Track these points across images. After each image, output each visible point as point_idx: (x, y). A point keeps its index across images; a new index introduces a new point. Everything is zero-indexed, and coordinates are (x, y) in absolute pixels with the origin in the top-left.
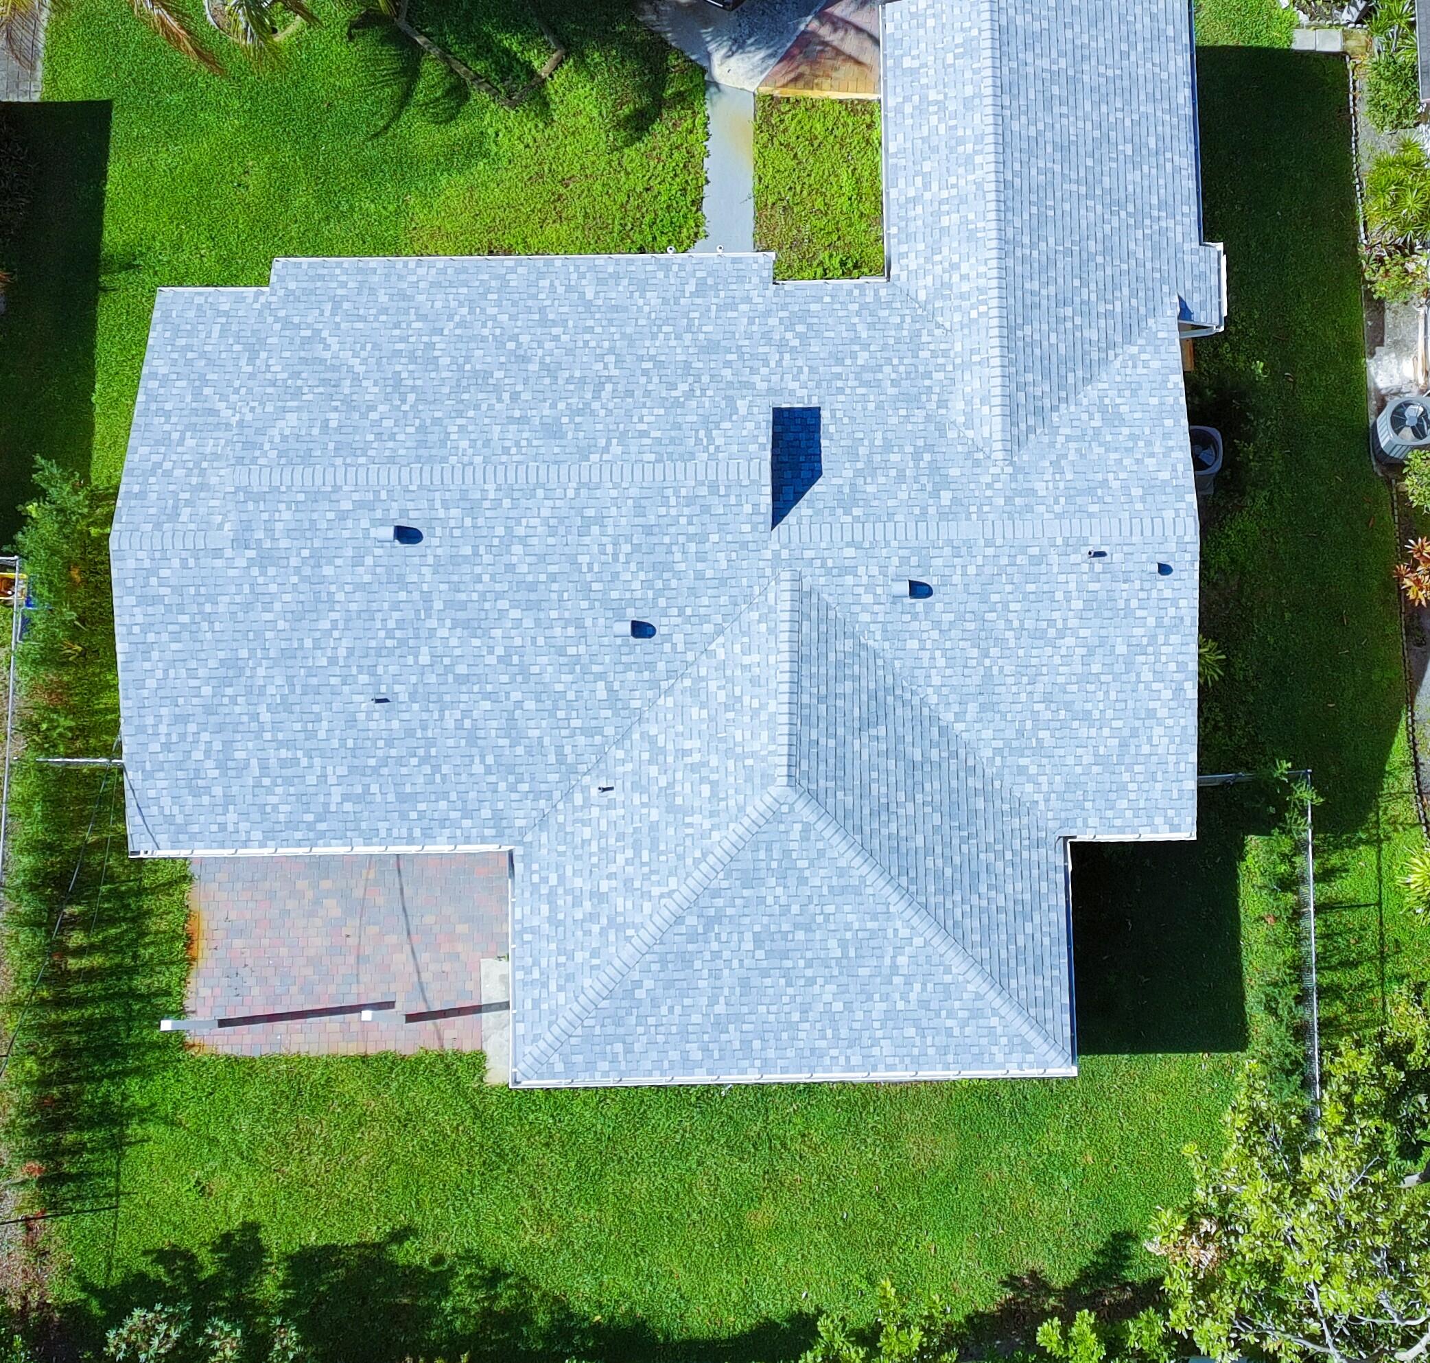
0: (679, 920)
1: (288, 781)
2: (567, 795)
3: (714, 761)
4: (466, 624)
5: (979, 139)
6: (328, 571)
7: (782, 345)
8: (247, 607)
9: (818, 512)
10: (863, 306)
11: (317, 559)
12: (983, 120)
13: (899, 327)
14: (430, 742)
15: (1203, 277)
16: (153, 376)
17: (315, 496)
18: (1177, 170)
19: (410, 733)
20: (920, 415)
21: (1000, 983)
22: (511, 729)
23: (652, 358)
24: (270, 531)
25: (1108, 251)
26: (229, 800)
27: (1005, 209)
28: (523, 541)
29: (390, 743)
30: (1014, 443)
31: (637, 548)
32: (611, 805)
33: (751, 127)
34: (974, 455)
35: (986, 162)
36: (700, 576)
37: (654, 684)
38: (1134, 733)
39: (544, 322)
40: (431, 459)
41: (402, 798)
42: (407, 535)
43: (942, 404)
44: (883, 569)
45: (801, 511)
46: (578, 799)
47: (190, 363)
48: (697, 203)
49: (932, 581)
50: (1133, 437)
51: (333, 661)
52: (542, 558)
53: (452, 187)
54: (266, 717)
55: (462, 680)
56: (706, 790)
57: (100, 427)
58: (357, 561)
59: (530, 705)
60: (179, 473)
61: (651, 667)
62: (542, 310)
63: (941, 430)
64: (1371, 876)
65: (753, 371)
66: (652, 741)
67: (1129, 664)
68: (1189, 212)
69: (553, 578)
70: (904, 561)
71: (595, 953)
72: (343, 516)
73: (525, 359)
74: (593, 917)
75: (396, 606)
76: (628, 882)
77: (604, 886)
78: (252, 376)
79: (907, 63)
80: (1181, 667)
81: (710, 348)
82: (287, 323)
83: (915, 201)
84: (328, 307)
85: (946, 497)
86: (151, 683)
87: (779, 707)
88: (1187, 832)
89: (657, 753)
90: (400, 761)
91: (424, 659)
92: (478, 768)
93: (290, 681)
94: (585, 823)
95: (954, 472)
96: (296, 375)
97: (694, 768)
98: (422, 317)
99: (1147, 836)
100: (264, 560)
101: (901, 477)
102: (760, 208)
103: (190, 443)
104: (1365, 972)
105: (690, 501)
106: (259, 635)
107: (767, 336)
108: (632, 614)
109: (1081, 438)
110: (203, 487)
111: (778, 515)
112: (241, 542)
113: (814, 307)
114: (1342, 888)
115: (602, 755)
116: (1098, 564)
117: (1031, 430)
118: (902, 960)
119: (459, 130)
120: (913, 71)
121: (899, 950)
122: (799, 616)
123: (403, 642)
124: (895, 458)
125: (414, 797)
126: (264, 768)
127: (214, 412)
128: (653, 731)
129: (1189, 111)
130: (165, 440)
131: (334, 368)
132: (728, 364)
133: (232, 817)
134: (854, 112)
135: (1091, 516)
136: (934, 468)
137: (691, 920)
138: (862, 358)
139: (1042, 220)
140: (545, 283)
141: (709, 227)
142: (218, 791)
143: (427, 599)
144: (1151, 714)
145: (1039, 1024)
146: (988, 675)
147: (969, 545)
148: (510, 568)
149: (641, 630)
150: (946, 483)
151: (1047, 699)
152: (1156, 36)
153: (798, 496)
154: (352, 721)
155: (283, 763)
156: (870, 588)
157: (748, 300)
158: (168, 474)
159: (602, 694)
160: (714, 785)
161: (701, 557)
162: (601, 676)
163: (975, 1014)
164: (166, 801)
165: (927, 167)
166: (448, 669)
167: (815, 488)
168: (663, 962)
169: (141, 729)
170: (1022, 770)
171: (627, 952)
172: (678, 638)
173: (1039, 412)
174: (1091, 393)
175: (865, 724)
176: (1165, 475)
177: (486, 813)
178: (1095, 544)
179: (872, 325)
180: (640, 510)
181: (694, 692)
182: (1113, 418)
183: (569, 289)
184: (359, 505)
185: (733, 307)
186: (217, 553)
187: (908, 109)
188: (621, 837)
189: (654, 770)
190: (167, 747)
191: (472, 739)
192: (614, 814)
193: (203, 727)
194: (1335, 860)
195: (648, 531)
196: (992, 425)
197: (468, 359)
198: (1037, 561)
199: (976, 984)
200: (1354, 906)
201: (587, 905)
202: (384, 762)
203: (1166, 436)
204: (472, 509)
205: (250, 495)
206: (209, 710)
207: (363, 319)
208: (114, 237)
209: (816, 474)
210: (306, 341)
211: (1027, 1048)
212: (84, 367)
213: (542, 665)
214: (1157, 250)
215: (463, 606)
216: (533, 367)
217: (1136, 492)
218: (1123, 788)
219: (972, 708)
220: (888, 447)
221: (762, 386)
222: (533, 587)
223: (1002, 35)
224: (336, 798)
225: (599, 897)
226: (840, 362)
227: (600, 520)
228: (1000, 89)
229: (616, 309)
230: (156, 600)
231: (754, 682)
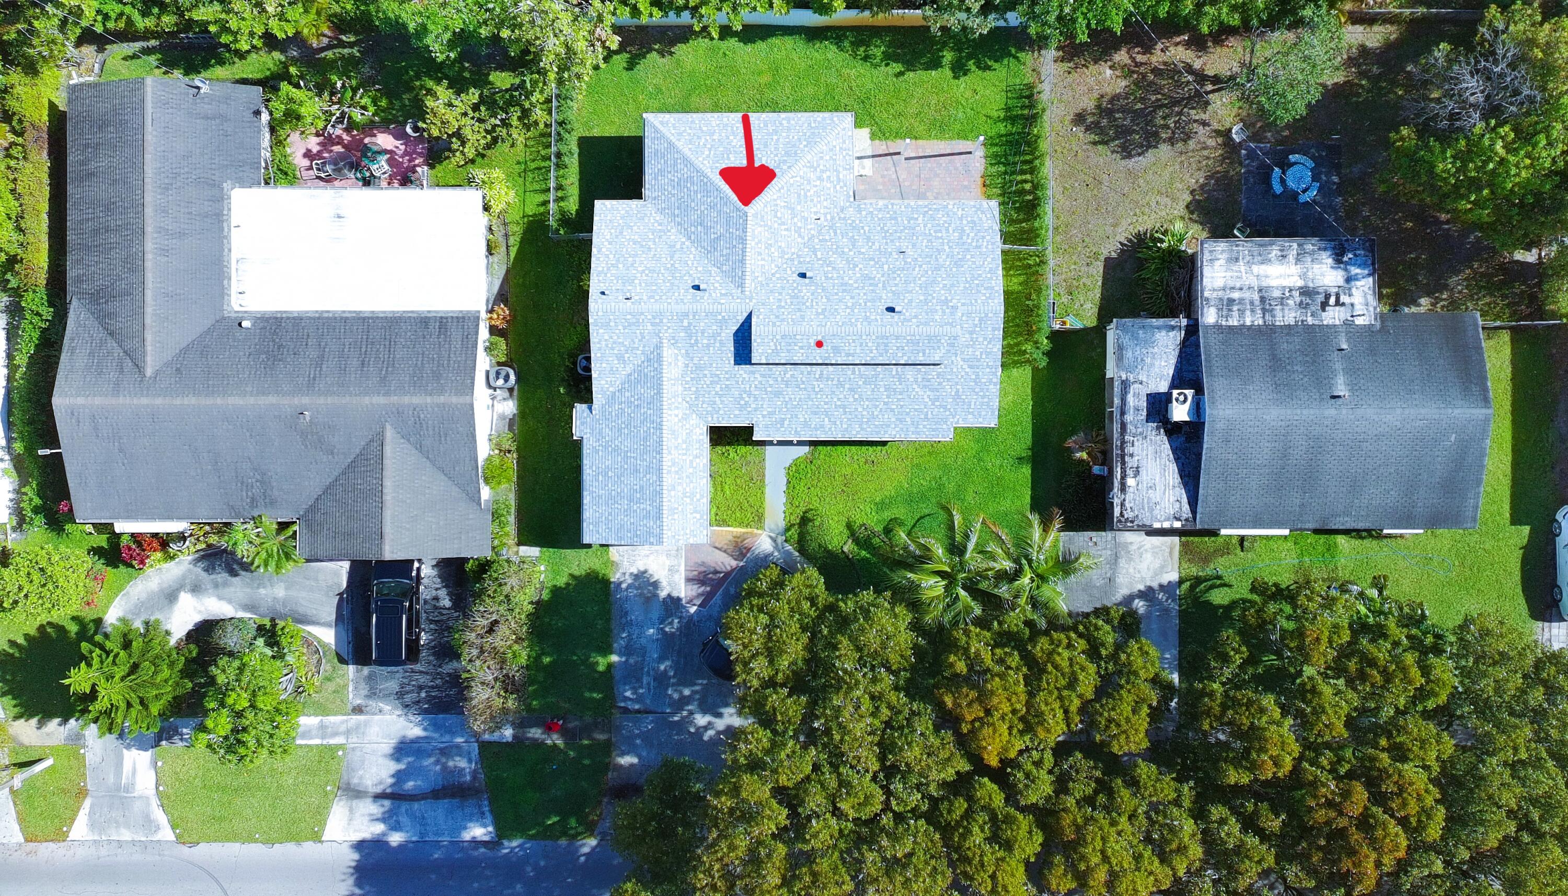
0: (789, 167)
1: (938, 225)
2: (833, 218)
3: (776, 225)
4: (870, 278)
5: (669, 472)
6: (922, 298)
7: (749, 396)
8: (953, 285)
9: (735, 317)
10: (717, 412)
11: (926, 302)
12: (668, 480)
13: (703, 402)
14: (885, 237)
15: (582, 423)
16: (995, 384)
17: (926, 324)
18: (591, 467)
19: (892, 241)
20: (696, 361)
21: (671, 144)
22: (853, 242)
23: (801, 389)
24: (944, 312)
25: (620, 430)
26: (961, 219)
27: (660, 442)
28: (847, 307)
29: (900, 238)
30: (659, 347)
31: (804, 304)
32: (816, 213)
33: (766, 515)
34: (674, 342)
35: (666, 463)
36: (780, 294)
37: (799, 256)
38: (617, 237)
39: (844, 407)
40: (883, 337)
41: (896, 219)
42: (891, 310)
43: (687, 366)
44: (710, 295)
45: (741, 318)
46: (829, 217)
47: (982, 390)
48: (789, 482)
49: (692, 291)
50: (613, 349)
51: (920, 266)
52: (840, 301)
53: (890, 490)
54: (946, 247)
55: (872, 259)
56: (779, 215)
57: (1029, 391)
58: (911, 301)
59: (846, 250)
60: (981, 339)
61: (800, 262)
62: (845, 413)
63: (687, 353)
64: (527, 202)
65: (761, 383)
66: (800, 236)
67: (618, 261)
68: (586, 450)
69: (836, 294)
70: (702, 298)
71: (822, 158)
72: (916, 317)
73: (851, 389)
74: (822, 171)
75: (896, 285)
76: (809, 182)
77: (818, 183)
78: (957, 384)
79: (698, 516)
80: (598, 259)
81: (778, 394)
82: (945, 408)
83: (696, 457)
84: (930, 416)
85: (685, 323)
86: (989, 260)
87: (750, 243)
88: (598, 204)
89: (798, 231)
90: (896, 231)
91: (886, 267)
92: (867, 228)
93: (937, 259)
94: (826, 207)
95: (682, 334)
96: (940, 384)
97: (783, 224)
98: (892, 410)
99: (614, 202)
100: (946, 301)
101: (703, 333)
102: (762, 481)
103: (978, 353)
104: (533, 165)
105: (783, 320)
106: (948, 276)
107: (756, 399)
108: (807, 281)
109: (634, 348)
110: (971, 333)
111: (750, 316)
112: (955, 308)
113: (737, 412)
114: (541, 198)
115: (819, 232)
116: (628, 295)
117: (652, 353)
118: (707, 153)
119: (887, 515)
120: (696, 512)
121: (708, 156)
122: (743, 277)
123: (894, 273)
124: (705, 341)
125: (891, 219)
126: (947, 230)
127: (970, 367)
128: (799, 240)
129: (585, 493)
130: (988, 354)
131: (925, 386)
132: (771, 386)
133: (960, 213)
134: (724, 521)
135: (630, 314)
136: (690, 337)
137: (785, 167)
138: (718, 389)
139: (645, 439)
140: (845, 426)
141: (783, 472)
142: (965, 222)
143: (884, 287)
144: (610, 243)
145: (657, 131)
146: (672, 258)
147: (677, 303)
148: (852, 298)
149: (803, 275)
150: (687, 329)
151: (650, 249)
152: (597, 524)
153: (742, 325)
154: (914, 245)
155: (940, 231)
156: (716, 288)
157: (764, 416)
158: (985, 339)
159: (819, 254)
160: (776, 216)
161: (780, 300)
162: (819, 260)
163: (680, 134)
164: (984, 219)
165: (691, 470)
166: (877, 263)
167: (736, 328)
168: (796, 153)
169: (993, 244)
170: (660, 224)
171: (809, 157)
172: (789, 272)
173: (649, 360)
174: (628, 370)
175: (718, 239)
176: (601, 331)
177: (864, 213)
178: (629, 303)
179: (715, 403)
180: (803, 317)
181: (783, 252)
182: (620, 358)
183: (835, 423)
184: (910, 320)
185: (770, 413)
186: (963, 304)
187: (698, 496)
188: (812, 201)
189: (799, 224)
190: (984, 237)
191: (868, 238)
192: (814, 209)
193: (970, 244)
194: (542, 209)
195: (800, 310)
196: (668, 353)
197: (873, 391)
198: (652, 297)
199: (679, 145)
200: (535, 191)
201: (825, 176)
202: (902, 231)
203: (600, 349)
204: (866, 318)
205: (951, 324)
206: (968, 250)
207: (916, 410)
208: (1026, 471)
209: (736, 334)
210: (937, 400)
211: (662, 123)
212: (1037, 417)
213: (840, 263)
214: (600, 433)
215: (871, 285)
216: (847, 386)
217: (612, 324)
218: (622, 218)
219: (678, 246)
220: (708, 346)
221: (757, 376)
222: (844, 291)
223: (659, 516)
224: (920, 219)
225: (820, 179)
226: (727, 386)
227: (818, 314)
228: (660, 493)
229: (816, 413)
230: (986, 289)
231: (760, 254)
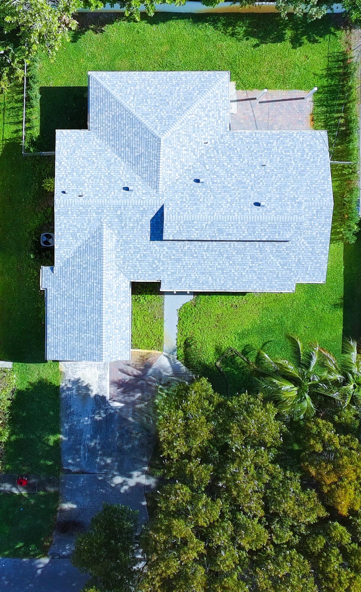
0: (188, 108)
1: (287, 147)
2: (216, 142)
3: (179, 147)
4: (242, 183)
5: (107, 312)
6: (278, 196)
7: (159, 261)
8: (298, 188)
9: (152, 209)
10: (137, 272)
11: (281, 199)
12: (106, 318)
13: (128, 265)
14: (251, 156)
15: (46, 279)
16: (325, 254)
17: (281, 214)
18: (52, 309)
19: (256, 158)
20: (124, 238)
21: (108, 93)
22: (230, 158)
23: (194, 257)
24: (293, 206)
25: (73, 284)
26: (302, 143)
27: (101, 292)
28: (228, 202)
29: (261, 156)
30: (100, 228)
31: (199, 200)
32: (205, 139)
33: (164, 341)
34: (111, 225)
35: (105, 307)
36: (182, 193)
37: (194, 168)
38: (71, 154)
39: (222, 270)
40: (252, 223)
41: (258, 143)
42: (257, 204)
43: (118, 241)
44: (135, 194)
45: (156, 209)
46: (213, 141)
47: (316, 258)
48: (180, 319)
49: (123, 191)
50: (69, 229)
51: (276, 175)
52: (223, 198)
53: (248, 325)
54: (293, 162)
55: (244, 170)
56: (181, 140)
57: (342, 259)
58: (270, 199)
59: (225, 164)
60: (317, 224)
61: (195, 172)
62: (223, 273)
63: (119, 233)
64: (6, 130)
65: (167, 253)
66: (194, 154)
67: (73, 170)
68: (50, 297)
69: (220, 194)
70: (130, 196)
71: (209, 102)
72: (274, 209)
73: (227, 258)
74: (209, 111)
75: (260, 188)
76: (201, 119)
77: (206, 118)
78: (299, 254)
79: (124, 342)
80: (59, 169)
81: (178, 260)
82: (290, 270)
83: (123, 302)
84: (280, 276)
85: (119, 213)
86: (322, 171)
87: (163, 159)
88: (58, 132)
89: (193, 151)
90: (259, 151)
91: (253, 175)
92: (239, 149)
93: (287, 171)
94: (211, 135)
95: (116, 220)
96: (288, 254)
97: (184, 146)
98: (255, 272)
99: (69, 131)
100: (294, 199)
101: (130, 219)
102: (162, 318)
103: (314, 234)
104: (9, 106)
105: (185, 211)
106: (295, 181)
107: (163, 264)
108: (200, 184)
109: (83, 229)
110: (310, 220)
111: (162, 208)
112: (300, 203)
113: (150, 273)
114: (14, 128)
115: (207, 152)
116: (80, 194)
117: (96, 232)
118: (132, 98)
119: (246, 342)
120: (122, 339)
121: (133, 100)
122: (157, 182)
123: (258, 179)
124: (131, 225)
125: (255, 143)
126: (293, 150)
127: (309, 243)
128: (194, 157)
129: (48, 326)
130: (321, 234)
131: (277, 256)
132: (174, 255)
133: (301, 139)
134: (136, 345)
135: (82, 206)
136: (121, 221)
137: (185, 108)
138: (138, 257)
139: (90, 290)
140: (222, 282)
141: (176, 313)
142: (305, 145)
143: (252, 189)
144: (67, 159)
145: (98, 83)
146: (109, 169)
147: (113, 199)
148: (231, 196)
149: (197, 181)
150: (119, 217)
151: (94, 163)
152: (56, 347)
153: (157, 214)
154: (271, 161)
155: (288, 151)
156: (139, 189)
157: (168, 275)
158: (320, 224)
159: (207, 166)
160: (179, 141)
161: (182, 198)
162: (207, 170)
163: (114, 85)
164: (318, 143)
165: (119, 311)
166: (247, 173)
167: (152, 216)
168: (192, 99)
169: (324, 160)
170: (100, 146)
171: (201, 101)
172: (188, 179)
173: (93, 237)
174: (79, 244)
175: (140, 156)
176: (62, 217)
177: (236, 139)
178: (81, 198)
179: (136, 266)
180: (198, 209)
181: (183, 165)
182: (74, 235)
183: (216, 280)
184: (270, 212)
185: (172, 273)
186: (306, 201)
187: (124, 329)
188: (202, 130)
189: (194, 146)
190: (318, 156)
191: (240, 156)
192: (203, 137)
193: (309, 160)
194: (15, 135)
195: (196, 204)
196: (106, 232)
197: (242, 258)
198: (95, 195)
199: (113, 92)
200: (11, 123)
201: (211, 114)
202: (262, 151)
203: (61, 230)
204: (241, 210)
205: (298, 214)
206: (308, 164)
207: (270, 271)
208: (340, 313)
209: (152, 220)
210: (285, 265)
211: (101, 78)
212: (347, 276)
213: (222, 173)
214: (59, 286)
215: (243, 187)
216: (225, 255)
217: (70, 213)
218: (74, 142)
219: (113, 161)
220: (133, 228)
221: (165, 248)
222: (225, 191)
223: (99, 342)
224: (275, 143)
225: (207, 116)
226: (144, 255)
227: (208, 207)
228: (101, 327)
229: (203, 273)
230: (321, 190)
231: (168, 166)
